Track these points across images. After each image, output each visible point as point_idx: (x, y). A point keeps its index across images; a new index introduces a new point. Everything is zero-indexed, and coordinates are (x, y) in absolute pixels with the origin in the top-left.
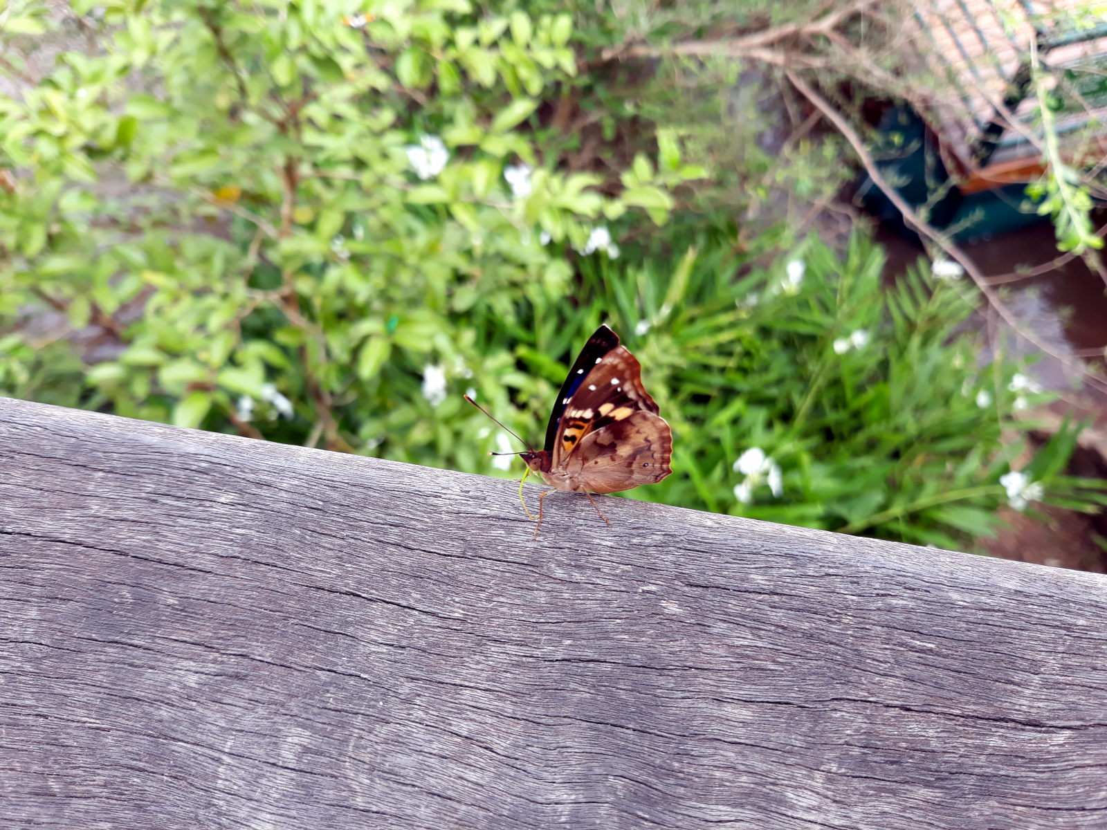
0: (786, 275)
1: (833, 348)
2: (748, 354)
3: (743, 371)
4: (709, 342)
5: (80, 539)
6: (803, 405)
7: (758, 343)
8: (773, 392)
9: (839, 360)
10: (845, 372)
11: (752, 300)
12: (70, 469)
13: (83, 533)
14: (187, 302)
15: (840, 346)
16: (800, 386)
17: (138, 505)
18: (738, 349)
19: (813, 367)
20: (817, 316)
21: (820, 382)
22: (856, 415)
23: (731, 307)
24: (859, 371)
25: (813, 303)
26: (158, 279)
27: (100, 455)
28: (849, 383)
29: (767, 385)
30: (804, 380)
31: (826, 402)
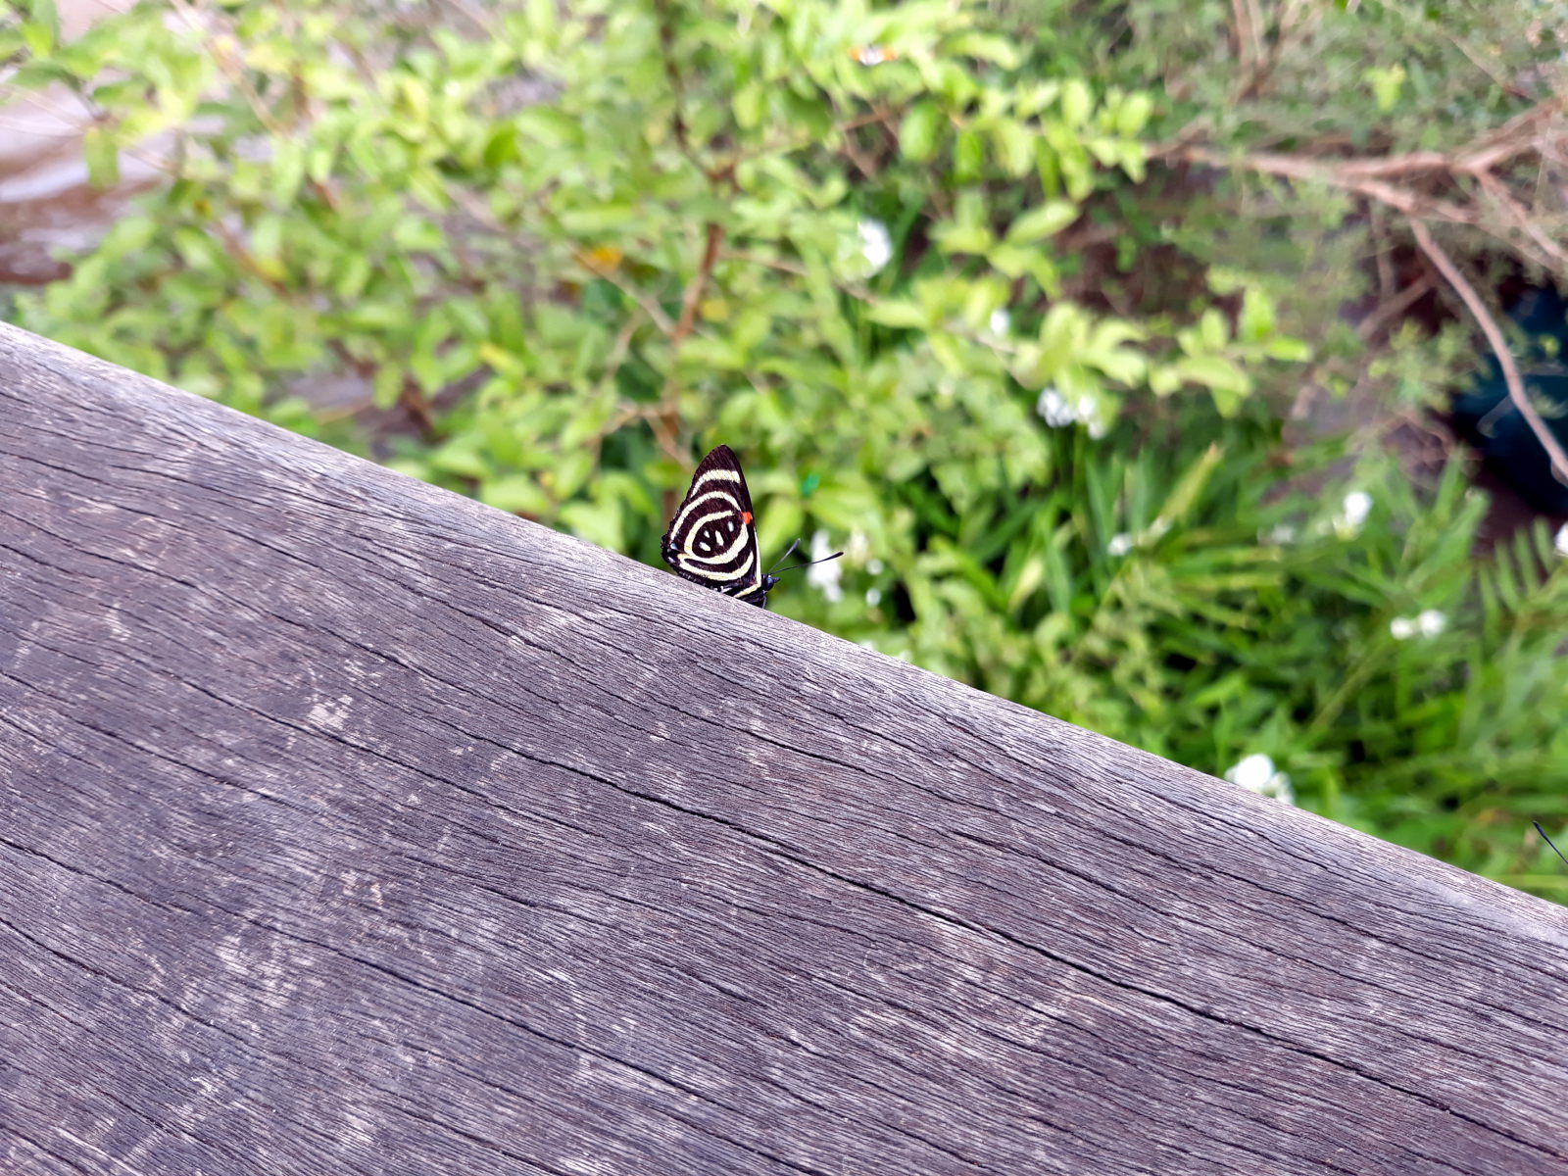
0: (1342, 510)
1: (1388, 629)
2: (1263, 612)
3: (1253, 636)
4: (1211, 584)
5: (1354, 1059)
6: (1330, 702)
7: (1281, 599)
8: (1290, 674)
9: (1397, 647)
10: (1402, 665)
11: (1284, 534)
12: (1315, 922)
13: (1358, 1048)
14: (533, 398)
15: (1401, 628)
16: (1330, 673)
17: (1453, 1017)
18: (1250, 602)
19: (1356, 650)
20: (1375, 576)
21: (1363, 673)
22: (1409, 731)
23: (1251, 541)
24: (1419, 669)
25: (1372, 557)
26: (500, 359)
27: (1371, 907)
28: (1405, 684)
29: (1284, 663)
30: (1339, 669)
31: (1364, 705)
